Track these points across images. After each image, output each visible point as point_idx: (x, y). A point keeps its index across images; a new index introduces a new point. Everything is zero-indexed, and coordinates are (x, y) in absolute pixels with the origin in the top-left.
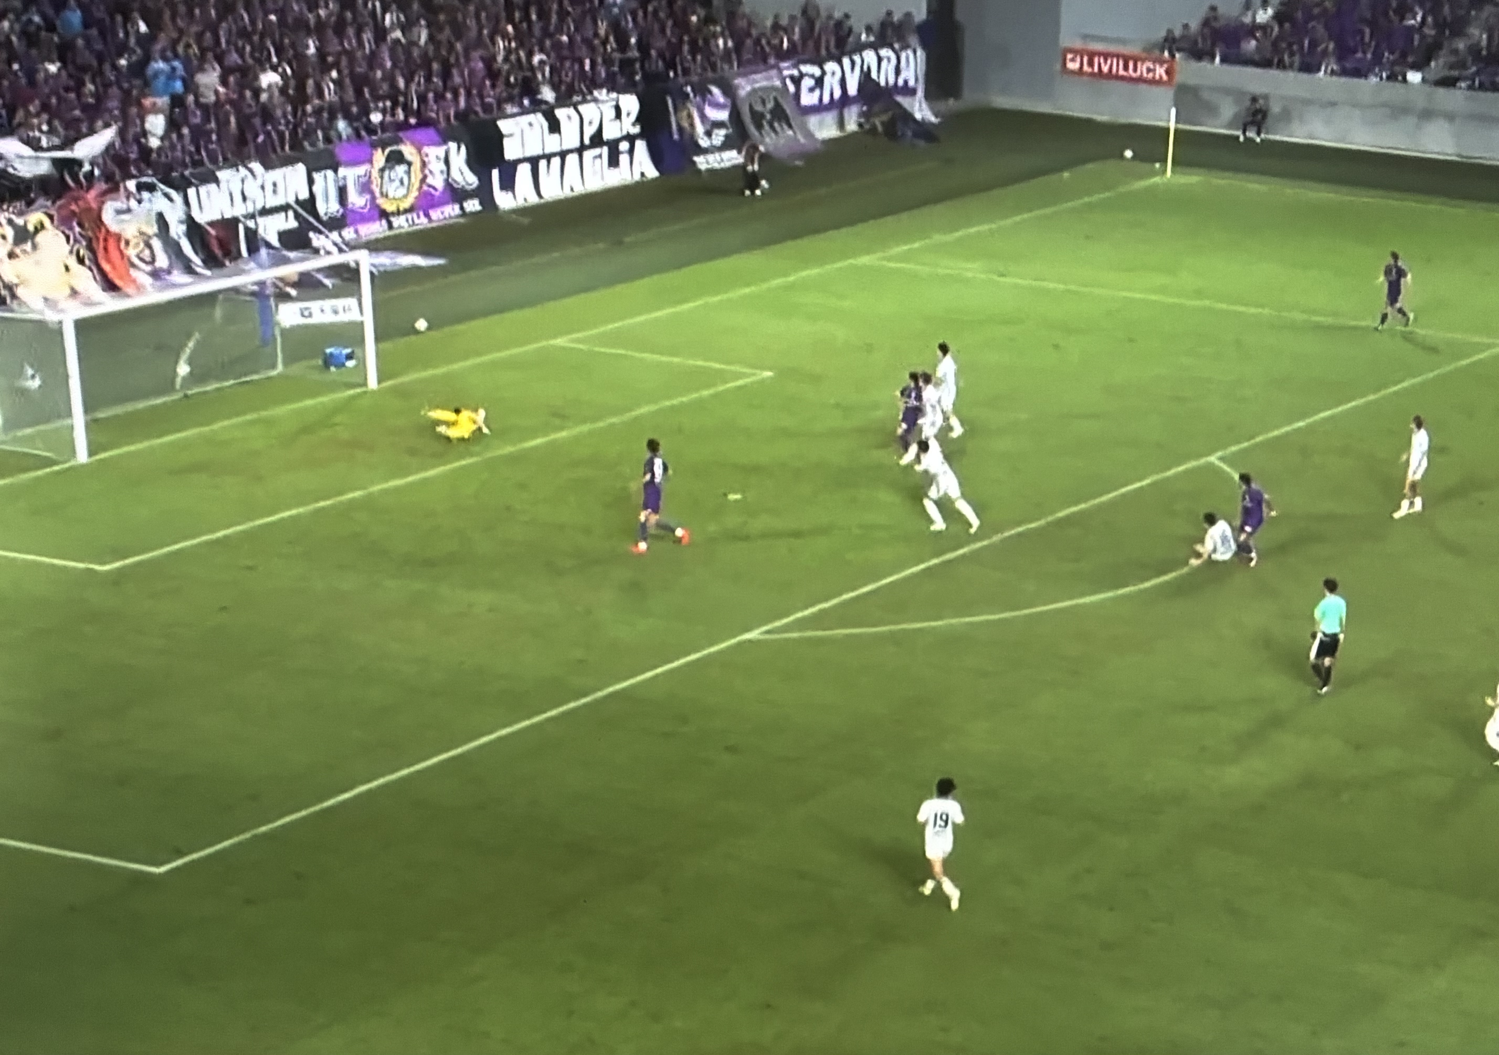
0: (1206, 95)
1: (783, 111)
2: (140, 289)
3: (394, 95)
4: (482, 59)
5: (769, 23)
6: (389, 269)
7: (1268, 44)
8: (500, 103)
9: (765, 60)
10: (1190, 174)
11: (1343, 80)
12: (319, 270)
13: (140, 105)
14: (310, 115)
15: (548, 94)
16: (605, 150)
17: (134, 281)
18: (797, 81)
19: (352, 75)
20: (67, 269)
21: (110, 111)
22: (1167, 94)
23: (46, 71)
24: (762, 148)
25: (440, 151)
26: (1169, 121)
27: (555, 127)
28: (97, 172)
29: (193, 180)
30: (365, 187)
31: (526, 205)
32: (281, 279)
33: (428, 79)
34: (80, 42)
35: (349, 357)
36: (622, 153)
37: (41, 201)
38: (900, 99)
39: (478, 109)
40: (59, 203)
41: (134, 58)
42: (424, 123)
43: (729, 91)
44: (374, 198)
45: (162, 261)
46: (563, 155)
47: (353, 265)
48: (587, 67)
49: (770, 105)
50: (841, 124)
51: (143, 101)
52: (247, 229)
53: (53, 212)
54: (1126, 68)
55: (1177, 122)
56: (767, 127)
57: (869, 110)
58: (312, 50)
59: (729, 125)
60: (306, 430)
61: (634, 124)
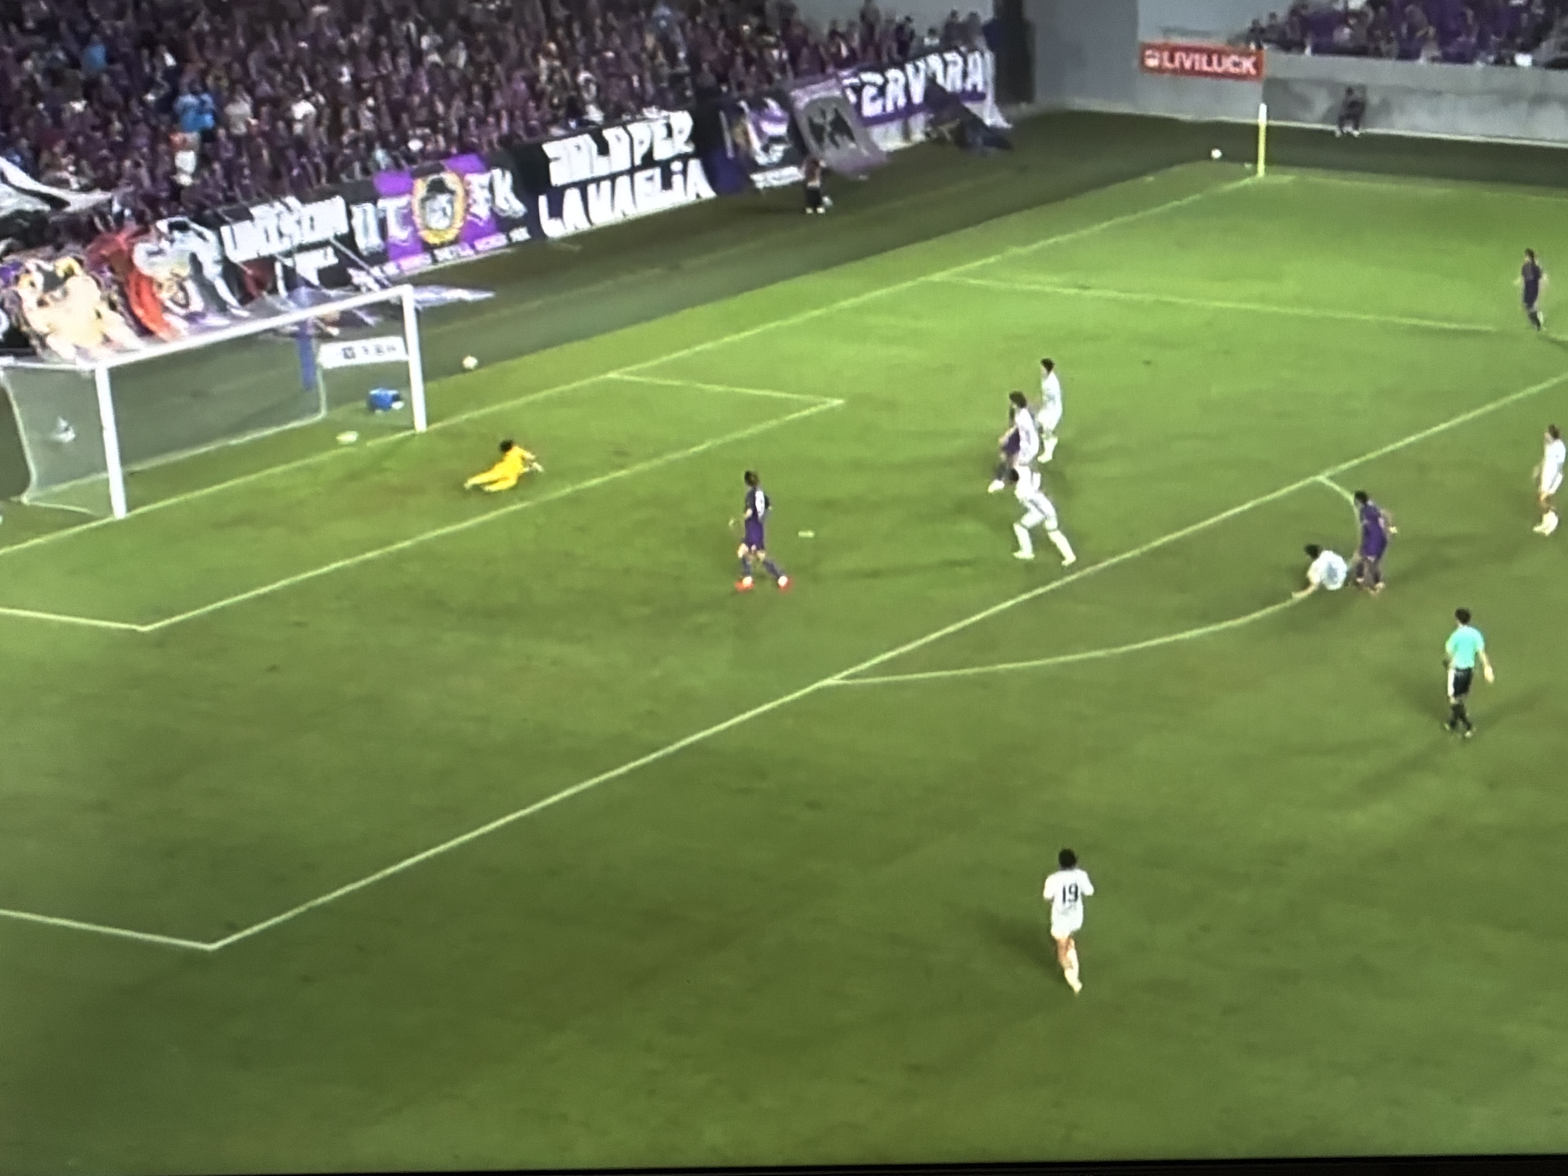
0: (1298, 89)
1: (844, 123)
2: (175, 334)
3: (433, 122)
4: (525, 79)
5: (825, 31)
6: (437, 304)
7: (1363, 32)
8: (545, 125)
9: (823, 70)
10: (1285, 174)
11: (1447, 67)
12: (360, 308)
13: (169, 141)
14: (347, 147)
15: (595, 114)
16: (657, 172)
17: (167, 325)
18: (858, 90)
19: (389, 101)
20: (99, 315)
21: (139, 149)
22: (1256, 89)
23: (73, 109)
24: (823, 164)
25: (484, 179)
26: (1256, 116)
27: (603, 149)
28: (127, 212)
29: (227, 218)
30: (407, 219)
31: (578, 231)
32: (322, 320)
33: (468, 102)
34: (105, 79)
35: (396, 398)
36: (676, 173)
37: (70, 246)
38: (969, 105)
39: (521, 133)
40: (89, 247)
41: (162, 92)
42: (466, 149)
43: (786, 103)
44: (416, 231)
45: (197, 304)
46: (613, 178)
47: (393, 301)
48: (636, 83)
49: (830, 117)
50: (906, 134)
51: (172, 137)
52: (285, 267)
53: (82, 257)
54: (1210, 63)
55: (1268, 118)
56: (827, 140)
57: (936, 118)
58: (346, 78)
59: (787, 139)
60: (354, 476)
61: (687, 142)
